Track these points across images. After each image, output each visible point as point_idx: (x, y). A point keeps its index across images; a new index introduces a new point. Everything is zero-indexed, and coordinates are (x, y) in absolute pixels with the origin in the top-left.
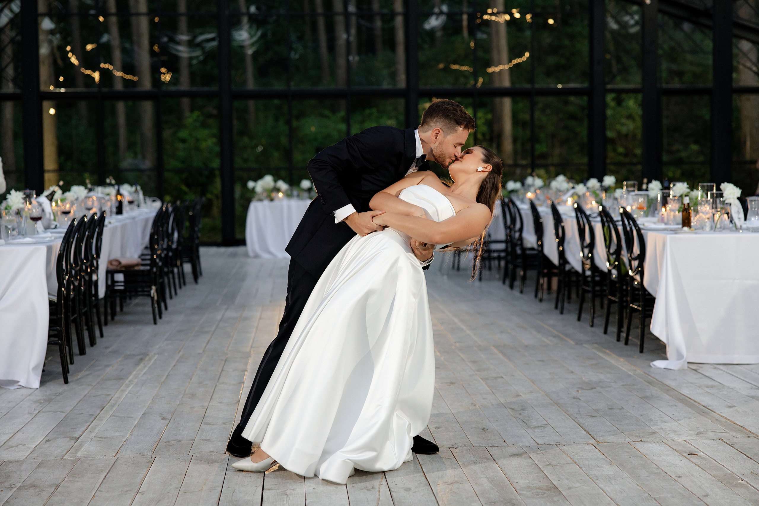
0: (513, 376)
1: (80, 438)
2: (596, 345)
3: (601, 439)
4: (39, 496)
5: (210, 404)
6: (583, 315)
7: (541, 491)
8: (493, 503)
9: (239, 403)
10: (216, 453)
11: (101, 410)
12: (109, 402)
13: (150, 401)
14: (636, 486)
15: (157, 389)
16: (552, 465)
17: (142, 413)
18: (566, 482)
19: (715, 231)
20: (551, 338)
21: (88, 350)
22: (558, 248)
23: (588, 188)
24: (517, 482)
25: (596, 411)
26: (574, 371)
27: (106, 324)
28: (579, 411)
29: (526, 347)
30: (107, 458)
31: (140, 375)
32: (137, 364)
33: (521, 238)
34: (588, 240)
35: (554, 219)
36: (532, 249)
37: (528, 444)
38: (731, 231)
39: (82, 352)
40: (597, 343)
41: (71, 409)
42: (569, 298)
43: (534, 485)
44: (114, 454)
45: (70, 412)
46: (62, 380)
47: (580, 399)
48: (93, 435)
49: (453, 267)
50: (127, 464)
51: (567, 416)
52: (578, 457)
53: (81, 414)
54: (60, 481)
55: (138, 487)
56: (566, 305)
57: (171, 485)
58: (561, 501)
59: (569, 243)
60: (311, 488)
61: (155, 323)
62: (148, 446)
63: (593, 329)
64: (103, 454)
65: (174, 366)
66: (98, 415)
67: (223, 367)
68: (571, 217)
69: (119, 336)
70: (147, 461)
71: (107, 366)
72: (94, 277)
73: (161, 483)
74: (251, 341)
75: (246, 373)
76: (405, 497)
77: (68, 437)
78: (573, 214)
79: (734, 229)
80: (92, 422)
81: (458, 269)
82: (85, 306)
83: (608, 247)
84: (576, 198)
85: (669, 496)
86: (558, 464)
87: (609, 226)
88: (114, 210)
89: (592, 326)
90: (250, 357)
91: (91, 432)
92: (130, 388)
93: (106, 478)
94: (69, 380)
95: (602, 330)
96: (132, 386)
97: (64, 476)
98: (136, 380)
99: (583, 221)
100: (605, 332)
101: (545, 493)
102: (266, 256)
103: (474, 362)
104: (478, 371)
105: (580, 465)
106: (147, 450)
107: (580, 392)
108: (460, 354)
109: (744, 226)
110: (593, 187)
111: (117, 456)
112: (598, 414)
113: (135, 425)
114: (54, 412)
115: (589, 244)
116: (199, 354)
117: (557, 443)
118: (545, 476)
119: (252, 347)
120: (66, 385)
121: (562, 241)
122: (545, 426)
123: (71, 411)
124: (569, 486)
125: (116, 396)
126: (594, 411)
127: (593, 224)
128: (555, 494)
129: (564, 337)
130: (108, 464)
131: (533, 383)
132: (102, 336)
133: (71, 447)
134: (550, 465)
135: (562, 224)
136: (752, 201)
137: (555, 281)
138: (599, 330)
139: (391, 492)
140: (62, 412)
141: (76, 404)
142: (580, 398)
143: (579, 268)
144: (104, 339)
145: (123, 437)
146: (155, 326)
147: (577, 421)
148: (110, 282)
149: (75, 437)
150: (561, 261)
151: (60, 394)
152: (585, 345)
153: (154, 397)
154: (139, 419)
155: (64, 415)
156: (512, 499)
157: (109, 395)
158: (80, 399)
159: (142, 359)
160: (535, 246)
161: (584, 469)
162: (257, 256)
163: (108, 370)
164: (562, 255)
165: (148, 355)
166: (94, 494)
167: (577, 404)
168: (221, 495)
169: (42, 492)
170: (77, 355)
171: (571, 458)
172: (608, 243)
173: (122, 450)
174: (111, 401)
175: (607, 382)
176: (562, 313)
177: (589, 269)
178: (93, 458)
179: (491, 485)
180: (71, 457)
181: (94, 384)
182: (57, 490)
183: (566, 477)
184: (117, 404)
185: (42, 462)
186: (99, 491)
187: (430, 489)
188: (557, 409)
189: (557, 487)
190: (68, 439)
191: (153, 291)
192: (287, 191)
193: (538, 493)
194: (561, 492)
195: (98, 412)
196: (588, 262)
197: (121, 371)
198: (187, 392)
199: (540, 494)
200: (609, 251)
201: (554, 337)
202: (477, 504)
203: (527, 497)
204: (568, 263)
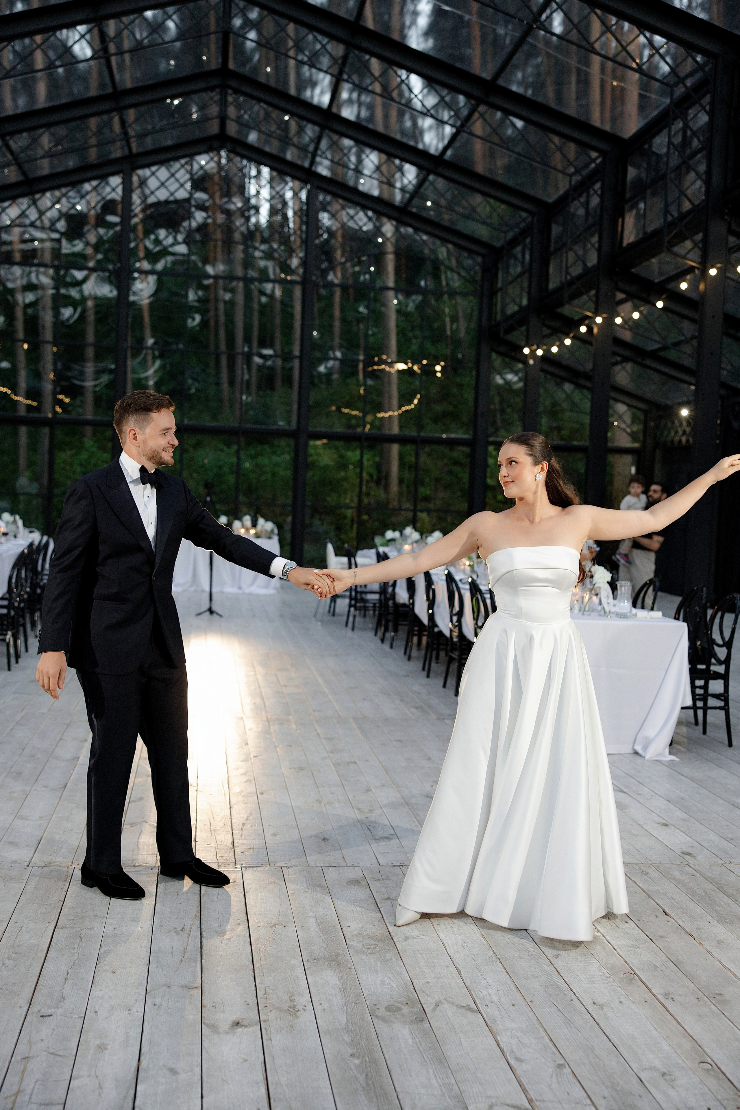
0: (367, 760)
5: (34, 788)
7: (373, 942)
8: (317, 961)
10: (17, 865)
14: (481, 937)
19: (583, 614)
20: (413, 710)
22: (428, 610)
24: (349, 925)
29: (387, 720)
33: (393, 595)
34: (457, 608)
35: (426, 581)
36: (404, 605)
37: (369, 865)
38: (600, 615)
42: (437, 658)
49: (329, 612)
56: (433, 665)
58: (393, 960)
59: (439, 606)
60: (111, 928)
61: (9, 669)
65: (12, 729)
67: (63, 734)
68: (442, 580)
76: (216, 947)
78: (444, 578)
79: (602, 613)
81: (334, 615)
85: (516, 955)
87: (477, 599)
101: (378, 945)
103: (330, 739)
104: (332, 752)
108: (317, 728)
109: (613, 609)
115: (458, 612)
116: (43, 713)
117: (400, 864)
121: (431, 603)
122: (391, 837)
127: (462, 591)
128: (389, 948)
129: (427, 709)
131: (386, 772)
134: (388, 899)
135: (433, 587)
136: (621, 586)
137: (424, 639)
139: (202, 937)
143: (447, 633)
146: (9, 673)
150: (430, 624)
152: (446, 721)
156: (338, 955)
160: (407, 602)
164: (431, 617)
172: (476, 615)
176: (428, 676)
177: (457, 637)
179: (318, 931)
187: (248, 934)
188: (408, 812)
189: (393, 936)
191: (9, 636)
193: (370, 945)
194: (396, 944)
196: (457, 630)
198: (13, 769)
199: (372, 947)
200: (476, 624)
201: (417, 708)
202: (297, 962)
203: (357, 952)
204: (437, 626)
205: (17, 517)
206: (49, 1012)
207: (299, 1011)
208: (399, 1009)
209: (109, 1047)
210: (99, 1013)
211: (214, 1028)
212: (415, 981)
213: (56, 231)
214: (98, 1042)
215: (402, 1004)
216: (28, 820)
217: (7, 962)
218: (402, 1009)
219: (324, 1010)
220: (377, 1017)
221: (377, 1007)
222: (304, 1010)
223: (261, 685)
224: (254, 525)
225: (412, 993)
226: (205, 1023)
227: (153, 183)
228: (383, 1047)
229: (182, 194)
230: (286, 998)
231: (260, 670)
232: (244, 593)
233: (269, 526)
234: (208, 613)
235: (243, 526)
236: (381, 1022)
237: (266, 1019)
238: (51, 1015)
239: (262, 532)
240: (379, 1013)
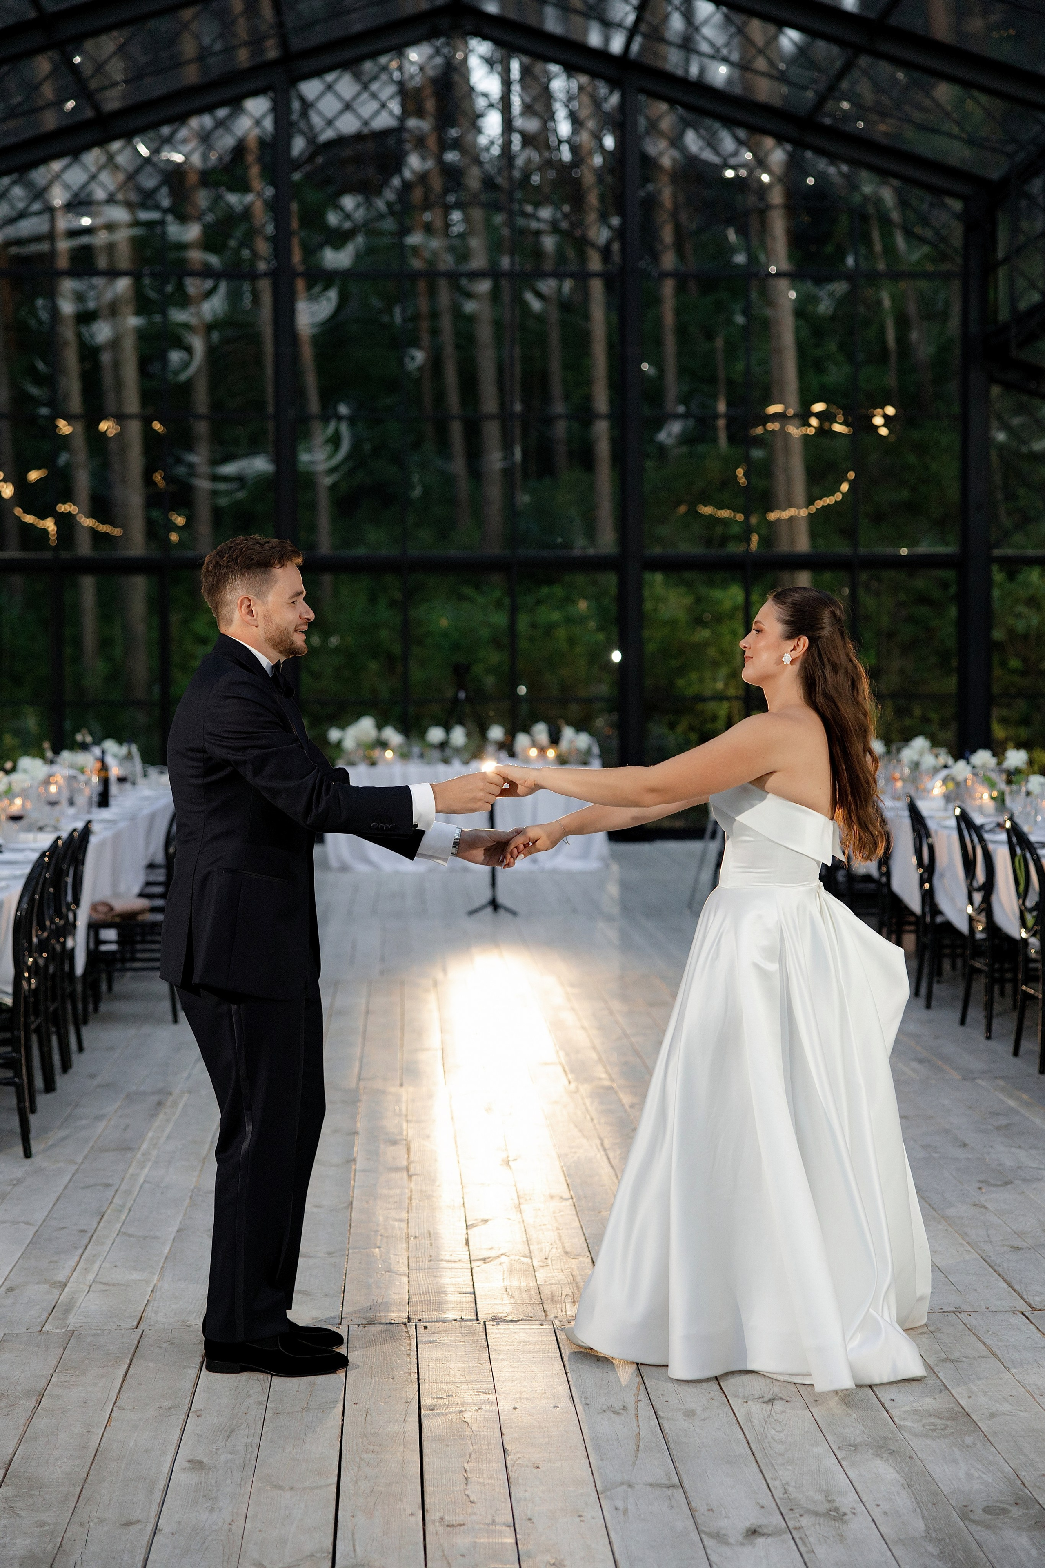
1: (69, 1285)
2: (1001, 1082)
3: (1036, 1301)
4: (8, 1417)
6: (971, 1013)
7: (939, 1421)
8: (854, 1448)
9: (352, 1208)
11: (99, 1220)
12: (111, 1202)
13: (187, 1201)
15: (196, 1173)
16: (952, 1361)
17: (176, 1229)
18: (983, 1400)
20: (915, 1065)
21: (61, 1081)
22: (922, 885)
23: (974, 767)
24: (892, 1398)
25: (1020, 1235)
26: (967, 1141)
27: (85, 1022)
28: (988, 1236)
30: (123, 1331)
31: (162, 1140)
32: (153, 1116)
34: (981, 876)
35: (914, 829)
36: (869, 878)
39: (50, 1087)
40: (1002, 1078)
41: (44, 1218)
42: (940, 973)
43: (925, 1408)
44: (135, 1323)
45: (42, 1224)
46: (20, 1150)
47: (987, 1208)
48: (91, 1277)
50: (162, 1346)
51: (968, 1248)
52: (1000, 1343)
53: (63, 1228)
54: (44, 1383)
55: (188, 1401)
56: (936, 987)
57: (249, 1396)
58: (979, 1445)
59: (942, 876)
61: (175, 1020)
62: (195, 1304)
63: (992, 1044)
64: (114, 1322)
66: (95, 1231)
68: (948, 830)
69: (111, 1049)
70: (197, 1338)
71: (99, 1118)
72: (70, 943)
73: (230, 1390)
74: (357, 1064)
75: (356, 1137)
76: (685, 1430)
77: (46, 1282)
78: (953, 823)
80: (87, 1246)
82: (54, 1000)
83: (1022, 895)
84: (951, 785)
86: (964, 1359)
87: (1023, 859)
88: (95, 798)
89: (989, 1038)
90: (360, 1101)
91: (87, 1270)
92: (146, 1170)
93: (127, 1379)
94: (34, 1149)
95: (1011, 1048)
96: (149, 1164)
97: (50, 1372)
98: (155, 1152)
99: (972, 841)
100: (1016, 1053)
101: (947, 1426)
102: (361, 868)
105: (1005, 1361)
106: (195, 1315)
107: (984, 1190)
110: (984, 766)
111: (141, 1326)
112: (1025, 1243)
113: (165, 1256)
114: (15, 1223)
115: (983, 884)
117: (955, 1310)
118: (943, 1388)
119: (359, 1078)
120: (29, 1161)
121: (929, 872)
123: (44, 1221)
124: (990, 1411)
125: (123, 1187)
126: (1017, 1236)
127: (991, 847)
128: (966, 1430)
129: (940, 1063)
130: (126, 1345)
132: (81, 1049)
133: (53, 1305)
134: (948, 1360)
135: (930, 841)
138: (1003, 1047)
139: (659, 1419)
140: (27, 1223)
141: (51, 1206)
142: (987, 1205)
143: (962, 926)
144: (85, 1056)
145: (147, 1282)
146: (175, 1027)
147: (987, 1259)
148: (92, 946)
149: (60, 1282)
150: (927, 909)
151: (19, 1182)
152: (979, 1081)
153: (193, 1191)
154: (171, 1242)
155: (31, 1231)
156: (886, 1439)
157: (109, 1186)
158: (58, 1194)
159: (160, 1104)
160: (875, 875)
161: (1013, 1371)
162: (344, 868)
163: (101, 1126)
164: (928, 897)
165: (170, 1094)
166: (109, 1413)
167: (982, 1218)
168: (343, 1420)
169: (12, 1408)
170: (40, 1092)
171: (985, 1344)
172: (1022, 887)
173: (150, 1314)
174: (116, 1200)
175: (1031, 1167)
176: (928, 1006)
177: (984, 931)
178: (98, 1332)
179: (844, 1406)
180: (56, 1328)
181: (79, 1160)
182: (40, 1403)
183: (982, 1389)
184: (128, 1205)
185: (4, 1338)
186: (118, 1407)
187: (732, 1412)
188: (946, 1230)
189: (969, 1413)
190: (46, 1286)
192: (400, 746)
193: (934, 1426)
194: (977, 1424)
195: (95, 1224)
196: (983, 918)
197: (125, 1130)
199: (939, 1427)
200: (1024, 903)
201: (921, 1061)
202: (821, 1449)
203: (916, 1435)
204: (940, 912)
205: (134, 749)
206: (459, 1519)
207: (845, 1514)
208: (1004, 1511)
209: (566, 1563)
210: (534, 1521)
211: (719, 1537)
212: (1022, 1474)
213: (157, 207)
214: (548, 1558)
215: (1007, 1504)
216: (310, 1257)
217: (364, 1455)
218: (1011, 1511)
219: (886, 1514)
220: (973, 1522)
221: (970, 1508)
222: (854, 1514)
223: (628, 1032)
224: (555, 739)
225: (1021, 1490)
226: (703, 1532)
227: (329, 105)
228: (994, 1561)
229: (384, 121)
230: (820, 1497)
231: (616, 1005)
232: (542, 870)
233: (583, 740)
234: (489, 910)
235: (534, 744)
236: (979, 1528)
237: (798, 1525)
238: (464, 1524)
239: (570, 753)
240: (976, 1518)
